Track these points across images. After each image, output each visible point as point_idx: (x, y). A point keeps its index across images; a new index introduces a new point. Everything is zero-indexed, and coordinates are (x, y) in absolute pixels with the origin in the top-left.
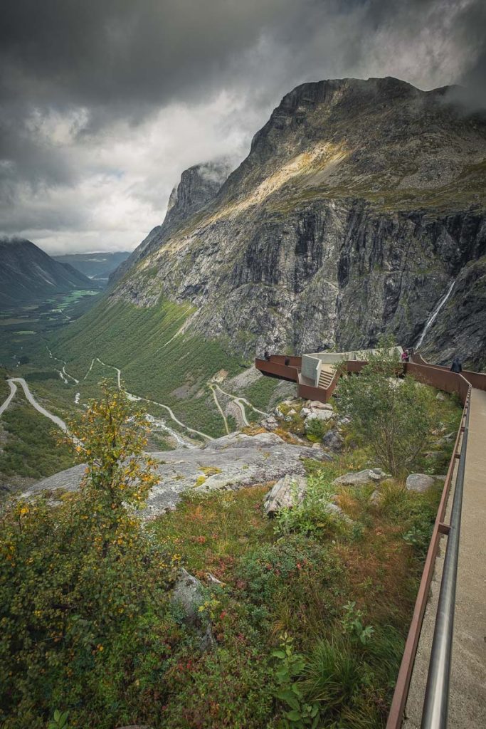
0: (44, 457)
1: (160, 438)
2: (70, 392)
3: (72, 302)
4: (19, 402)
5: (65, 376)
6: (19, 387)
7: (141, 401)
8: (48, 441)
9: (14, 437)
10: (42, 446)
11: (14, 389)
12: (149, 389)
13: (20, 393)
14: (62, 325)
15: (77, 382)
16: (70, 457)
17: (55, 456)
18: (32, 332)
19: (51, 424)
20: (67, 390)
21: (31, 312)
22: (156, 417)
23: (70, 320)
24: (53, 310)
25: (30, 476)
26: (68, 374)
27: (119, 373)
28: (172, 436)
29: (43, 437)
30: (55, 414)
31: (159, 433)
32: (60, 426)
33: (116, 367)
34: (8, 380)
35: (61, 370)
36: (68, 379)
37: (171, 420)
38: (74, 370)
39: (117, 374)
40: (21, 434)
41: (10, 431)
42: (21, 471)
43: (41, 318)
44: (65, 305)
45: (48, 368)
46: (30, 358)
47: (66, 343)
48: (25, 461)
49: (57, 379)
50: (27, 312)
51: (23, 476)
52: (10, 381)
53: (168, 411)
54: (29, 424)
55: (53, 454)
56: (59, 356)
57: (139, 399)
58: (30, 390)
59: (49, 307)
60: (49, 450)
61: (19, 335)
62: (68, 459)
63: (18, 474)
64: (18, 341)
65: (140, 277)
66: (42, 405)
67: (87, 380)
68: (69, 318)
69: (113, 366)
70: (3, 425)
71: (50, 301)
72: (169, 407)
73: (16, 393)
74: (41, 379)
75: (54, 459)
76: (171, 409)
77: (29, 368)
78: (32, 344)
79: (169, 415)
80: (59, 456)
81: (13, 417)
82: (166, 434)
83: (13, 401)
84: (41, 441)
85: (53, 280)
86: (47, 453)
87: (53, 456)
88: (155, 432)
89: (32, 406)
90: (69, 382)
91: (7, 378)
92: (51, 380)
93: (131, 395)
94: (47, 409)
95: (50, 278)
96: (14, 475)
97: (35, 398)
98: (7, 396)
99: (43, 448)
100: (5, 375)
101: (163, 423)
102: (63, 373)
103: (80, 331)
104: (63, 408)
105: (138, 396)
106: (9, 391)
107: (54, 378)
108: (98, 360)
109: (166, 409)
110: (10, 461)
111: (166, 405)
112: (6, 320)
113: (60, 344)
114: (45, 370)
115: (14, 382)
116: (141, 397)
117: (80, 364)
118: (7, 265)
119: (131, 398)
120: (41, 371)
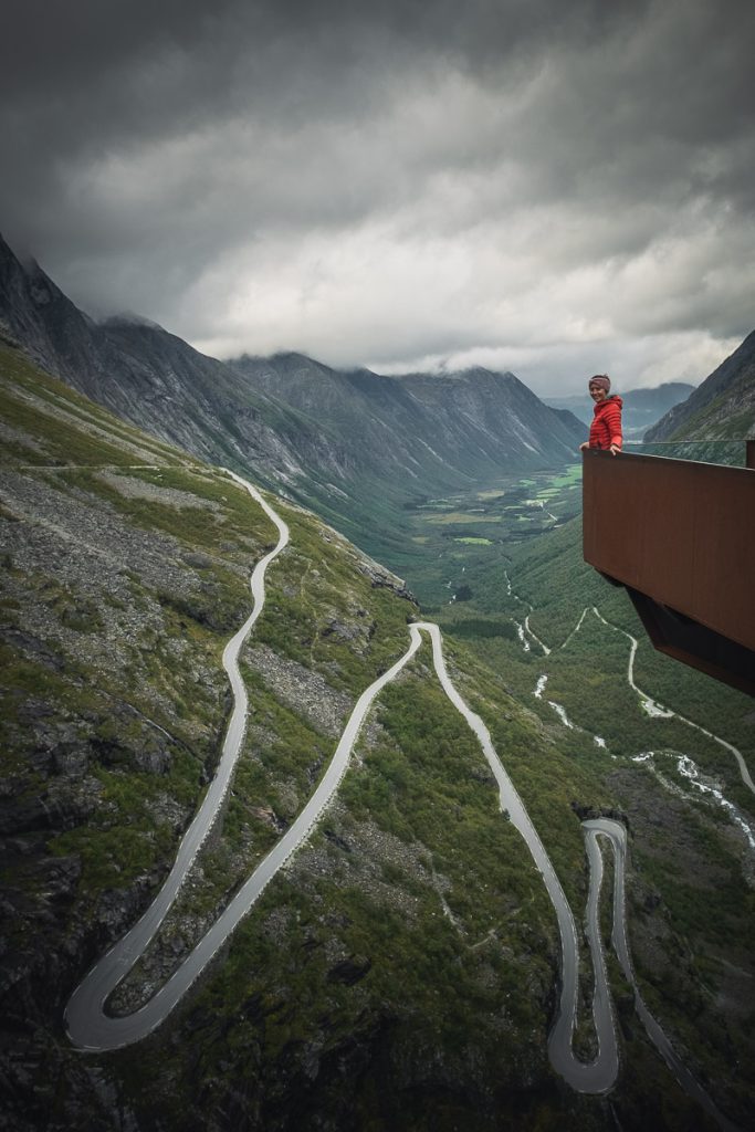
0: (430, 797)
1: (706, 823)
2: (530, 670)
3: (564, 487)
4: (417, 670)
5: (526, 635)
6: (427, 640)
7: (672, 720)
8: (448, 765)
9: (391, 740)
10: (436, 771)
11: (416, 643)
12: (696, 697)
13: (425, 655)
14: (538, 532)
15: (548, 651)
16: (485, 812)
17: (454, 803)
18: (486, 542)
19: (463, 729)
20: (524, 666)
21: (491, 503)
22: (704, 767)
23: (557, 523)
24: (529, 502)
25: (393, 830)
26: (534, 632)
27: (634, 647)
28: (738, 826)
29: (441, 754)
30: (477, 709)
31: (705, 810)
32: (479, 737)
33: (629, 632)
34: (410, 625)
35: (522, 622)
36: (531, 643)
37: (741, 784)
38: (546, 626)
39: (629, 649)
40: (404, 737)
41: (387, 726)
42: (381, 814)
43: (506, 515)
44: (550, 492)
45: (500, 615)
46: (473, 590)
47: (541, 568)
48: (394, 796)
49: (511, 639)
50: (483, 503)
51: (383, 827)
52: (414, 628)
53: (735, 760)
54: (422, 719)
55: (451, 795)
56: (523, 594)
57: (670, 714)
58: (443, 650)
59: (523, 494)
60: (445, 786)
61: (463, 544)
62: (476, 816)
63: (372, 820)
64: (460, 556)
65: (709, 437)
66: (457, 687)
67: (566, 651)
68: (555, 519)
69: (623, 628)
70: (378, 710)
71: (527, 483)
72: (739, 749)
73: (417, 653)
74: (483, 636)
75: (449, 807)
76: (744, 757)
77: (467, 609)
78: (481, 563)
79: (737, 770)
80: (463, 803)
81: (399, 698)
82: (721, 816)
83: (408, 667)
84: (434, 760)
85: (537, 443)
86: (440, 791)
87: (450, 801)
88: (695, 805)
89: (439, 684)
90: (532, 650)
91: (410, 621)
92: (499, 640)
93: (651, 701)
94: (464, 696)
95: (533, 439)
96: (366, 820)
97: (449, 668)
98: (401, 654)
99: (435, 777)
100: (409, 613)
101: (718, 786)
102: (524, 629)
103: (569, 546)
104: (496, 700)
105: (667, 706)
106: (406, 645)
107: (505, 635)
108: (595, 610)
109: (730, 752)
110: (367, 788)
111: (732, 743)
112: (447, 515)
113: (528, 569)
114: (493, 618)
115: (420, 631)
116: (673, 710)
117: (558, 614)
118: (465, 414)
119: (651, 708)
120: (485, 618)
